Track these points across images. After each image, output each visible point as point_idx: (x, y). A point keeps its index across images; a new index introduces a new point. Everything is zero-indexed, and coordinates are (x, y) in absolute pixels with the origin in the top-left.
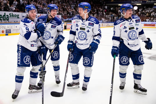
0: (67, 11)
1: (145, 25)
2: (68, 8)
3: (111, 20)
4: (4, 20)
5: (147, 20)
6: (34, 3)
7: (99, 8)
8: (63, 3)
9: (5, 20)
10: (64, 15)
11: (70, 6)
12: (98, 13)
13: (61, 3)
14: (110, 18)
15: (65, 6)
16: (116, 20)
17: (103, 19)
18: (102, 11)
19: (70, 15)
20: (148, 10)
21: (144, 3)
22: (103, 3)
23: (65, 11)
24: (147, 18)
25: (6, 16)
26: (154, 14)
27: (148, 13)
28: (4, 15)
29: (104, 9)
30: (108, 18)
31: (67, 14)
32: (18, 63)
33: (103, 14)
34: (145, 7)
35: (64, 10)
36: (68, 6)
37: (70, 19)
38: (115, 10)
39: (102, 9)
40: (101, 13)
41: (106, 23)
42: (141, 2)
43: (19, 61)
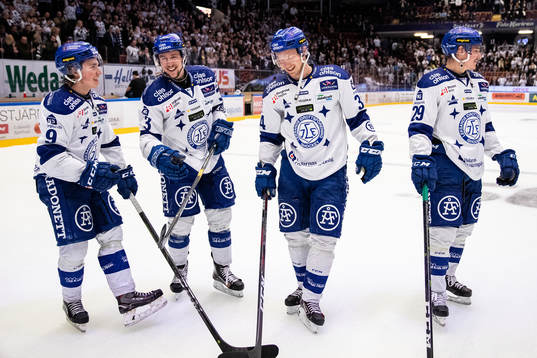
0: (254, 56)
1: (497, 96)
2: (255, 48)
3: (394, 83)
4: (42, 90)
5: (502, 80)
6: (144, 30)
7: (355, 44)
8: (239, 30)
9: (47, 90)
10: (242, 68)
11: (264, 40)
12: (352, 61)
13: (232, 30)
14: (391, 76)
15: (245, 40)
16: (409, 81)
17: (368, 79)
18: (365, 55)
19: (262, 67)
20: (501, 49)
21: (489, 30)
22: (369, 30)
23: (246, 55)
24: (500, 75)
25: (49, 76)
26: (520, 64)
27: (504, 60)
28: (44, 75)
29: (372, 47)
30: (384, 77)
31: (254, 64)
32: (59, 235)
33: (368, 64)
34: (493, 42)
35: (243, 52)
36: (257, 40)
37: (262, 83)
38: (406, 49)
39: (364, 46)
40: (363, 59)
41: (377, 90)
42: (482, 25)
43: (60, 229)
